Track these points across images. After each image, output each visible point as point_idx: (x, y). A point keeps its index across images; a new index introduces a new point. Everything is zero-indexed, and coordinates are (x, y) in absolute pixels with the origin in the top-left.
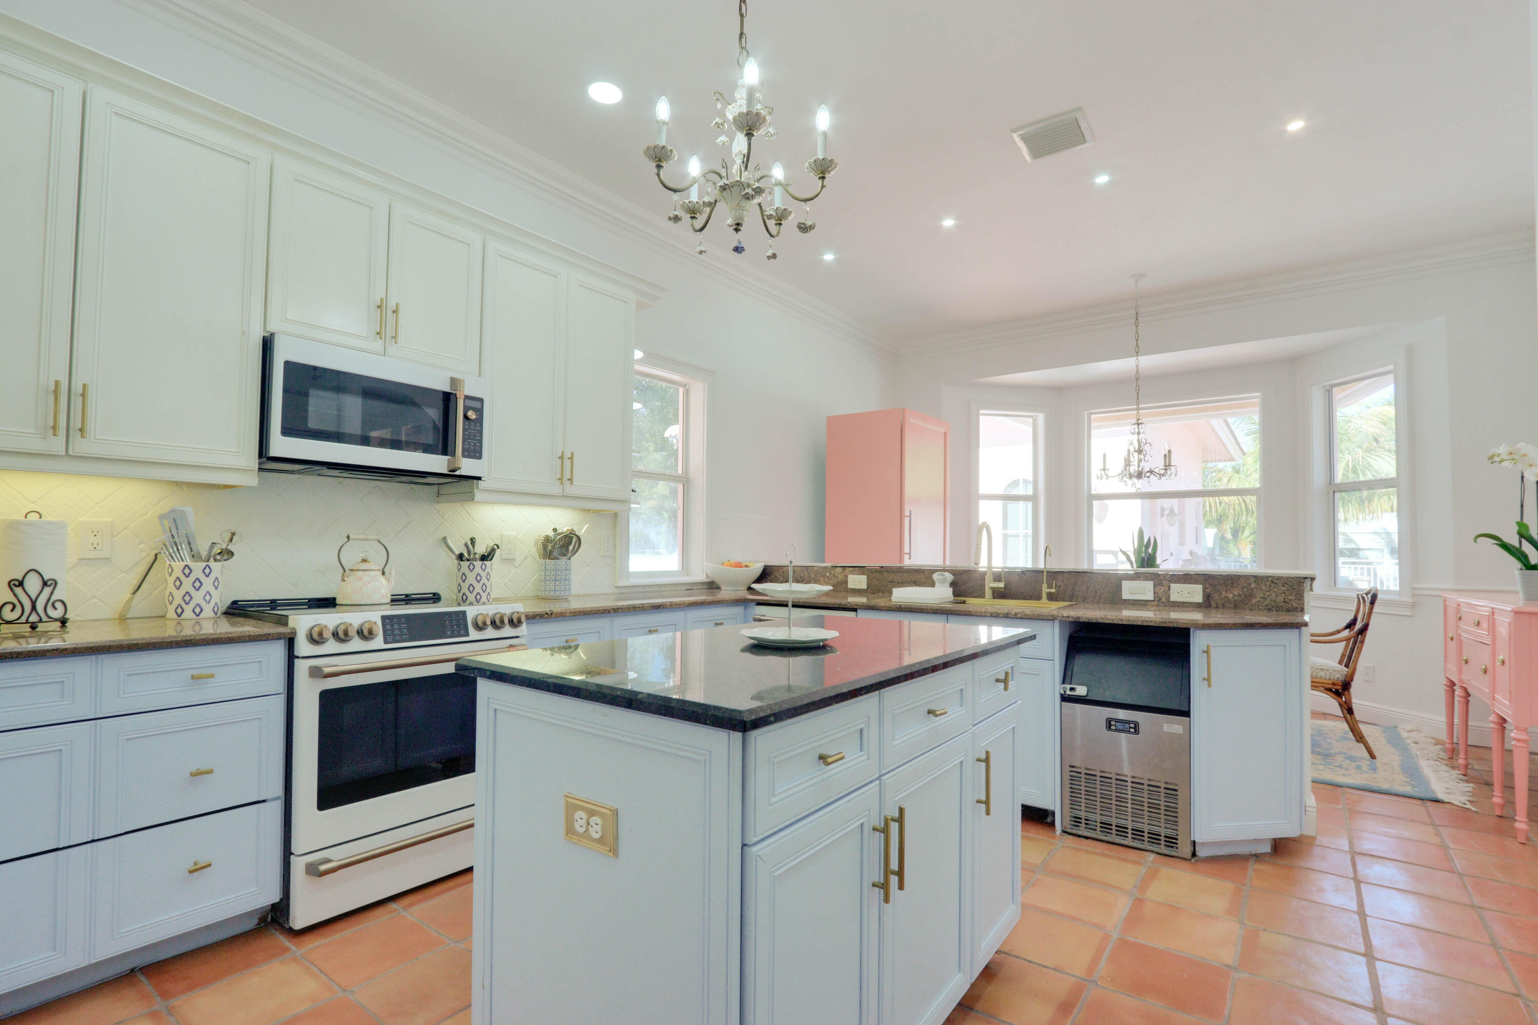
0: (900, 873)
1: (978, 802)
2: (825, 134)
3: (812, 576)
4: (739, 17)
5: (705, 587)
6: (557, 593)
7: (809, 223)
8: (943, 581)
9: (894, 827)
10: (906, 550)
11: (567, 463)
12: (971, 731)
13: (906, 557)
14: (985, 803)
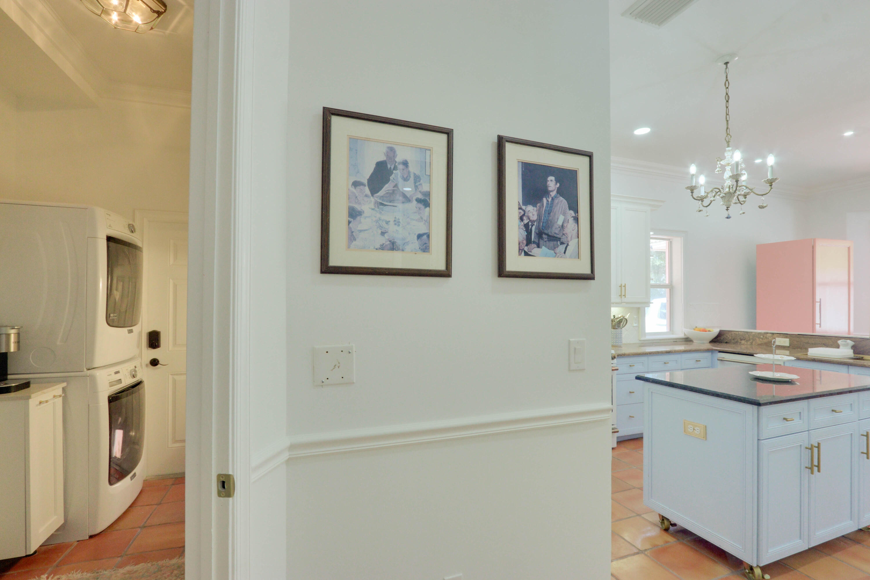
0: (818, 466)
1: (862, 453)
2: (772, 167)
3: (751, 337)
4: (726, 122)
5: (684, 340)
6: (617, 344)
7: (765, 205)
8: (846, 345)
9: (816, 450)
10: (817, 321)
11: (623, 288)
12: (857, 422)
13: (817, 327)
14: (866, 454)
